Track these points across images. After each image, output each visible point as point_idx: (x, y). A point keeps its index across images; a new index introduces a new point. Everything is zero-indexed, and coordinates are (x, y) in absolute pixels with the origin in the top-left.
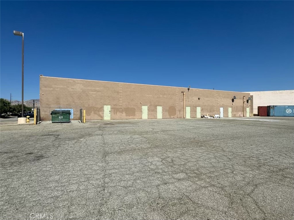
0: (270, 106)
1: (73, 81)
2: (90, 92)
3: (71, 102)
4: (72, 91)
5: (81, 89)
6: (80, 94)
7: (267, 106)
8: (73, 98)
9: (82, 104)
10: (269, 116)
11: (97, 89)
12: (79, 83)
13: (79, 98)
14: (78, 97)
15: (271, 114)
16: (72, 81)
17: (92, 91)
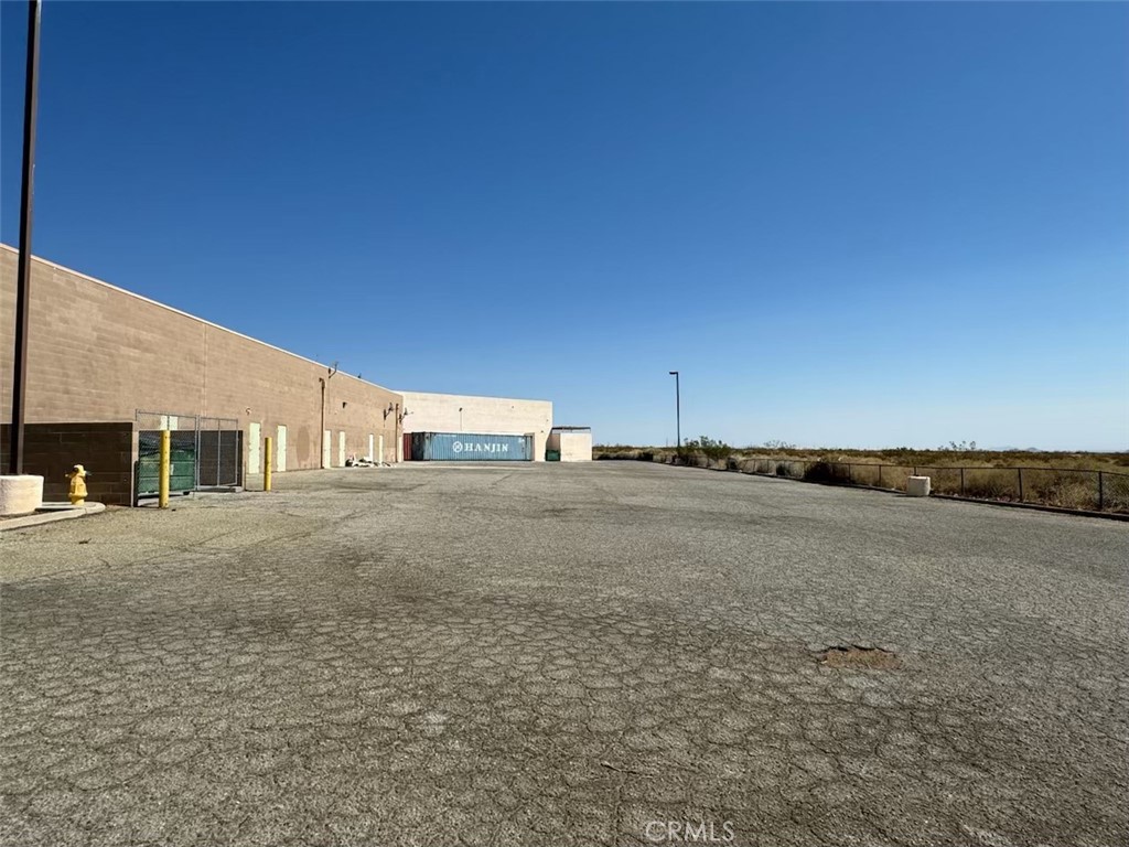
0: (423, 433)
1: (68, 282)
2: (124, 350)
3: (56, 390)
4: (64, 335)
5: (94, 329)
6: (90, 350)
7: (410, 432)
8: (63, 368)
9: (94, 403)
10: (421, 459)
11: (145, 336)
12: (86, 297)
13: (85, 371)
14: (81, 367)
15: (426, 457)
16: (64, 279)
17: (129, 346)
